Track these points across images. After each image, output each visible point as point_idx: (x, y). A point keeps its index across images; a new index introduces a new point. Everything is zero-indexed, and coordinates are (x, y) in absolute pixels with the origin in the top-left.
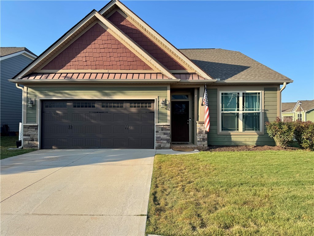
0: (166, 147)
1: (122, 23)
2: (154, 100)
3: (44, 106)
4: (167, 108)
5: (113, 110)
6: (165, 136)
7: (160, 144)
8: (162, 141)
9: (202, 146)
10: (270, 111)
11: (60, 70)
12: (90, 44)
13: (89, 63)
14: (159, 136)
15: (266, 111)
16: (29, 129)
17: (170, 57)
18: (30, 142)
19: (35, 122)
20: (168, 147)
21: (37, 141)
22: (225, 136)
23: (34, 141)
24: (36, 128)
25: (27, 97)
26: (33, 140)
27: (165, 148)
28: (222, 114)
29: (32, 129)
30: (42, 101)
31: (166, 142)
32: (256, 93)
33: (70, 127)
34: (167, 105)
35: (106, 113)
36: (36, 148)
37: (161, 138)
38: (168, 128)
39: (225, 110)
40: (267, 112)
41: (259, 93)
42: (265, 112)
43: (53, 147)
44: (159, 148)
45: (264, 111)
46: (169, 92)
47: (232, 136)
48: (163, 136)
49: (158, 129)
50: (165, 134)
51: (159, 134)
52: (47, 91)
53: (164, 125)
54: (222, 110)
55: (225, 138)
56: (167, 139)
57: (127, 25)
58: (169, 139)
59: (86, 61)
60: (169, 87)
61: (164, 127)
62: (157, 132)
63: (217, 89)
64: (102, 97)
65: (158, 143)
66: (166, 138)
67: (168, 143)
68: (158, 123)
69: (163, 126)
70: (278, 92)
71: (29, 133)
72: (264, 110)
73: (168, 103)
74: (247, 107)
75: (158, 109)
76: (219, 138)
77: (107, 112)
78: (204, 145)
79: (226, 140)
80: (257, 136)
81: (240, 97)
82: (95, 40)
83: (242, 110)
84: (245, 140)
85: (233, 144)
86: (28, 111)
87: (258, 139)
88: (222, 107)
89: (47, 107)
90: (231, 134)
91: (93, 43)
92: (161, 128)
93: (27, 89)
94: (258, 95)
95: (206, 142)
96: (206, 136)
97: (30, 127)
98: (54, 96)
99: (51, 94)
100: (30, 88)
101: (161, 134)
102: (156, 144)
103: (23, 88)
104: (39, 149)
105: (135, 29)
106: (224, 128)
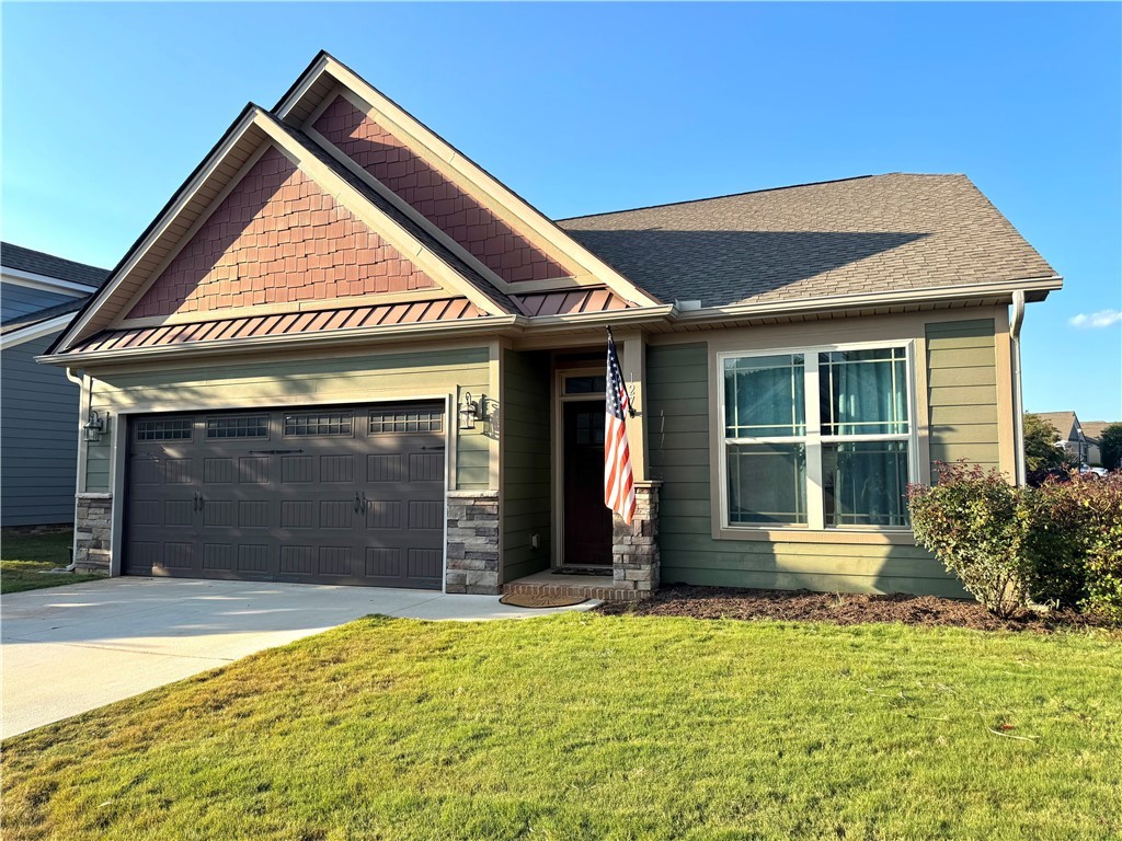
0: (485, 587)
1: (354, 135)
2: (443, 400)
3: (135, 435)
4: (490, 429)
5: (322, 442)
6: (481, 541)
7: (461, 572)
8: (468, 562)
9: (631, 585)
10: (964, 433)
11: (172, 316)
12: (251, 221)
13: (246, 285)
14: (458, 540)
15: (939, 430)
16: (91, 511)
17: (511, 232)
18: (91, 551)
19: (106, 487)
20: (490, 587)
21: (108, 549)
22: (746, 548)
23: (100, 548)
24: (107, 505)
25: (90, 407)
26: (98, 547)
27: (479, 590)
28: (730, 448)
29: (98, 511)
30: (130, 419)
31: (480, 564)
32: (885, 353)
33: (199, 504)
34: (488, 417)
35: (299, 454)
36: (105, 571)
37: (467, 548)
38: (492, 507)
39: (742, 434)
40: (946, 436)
41: (900, 352)
42: (939, 438)
43: (155, 569)
44: (460, 587)
45: (926, 433)
46: (494, 366)
47: (777, 549)
48: (474, 542)
49: (456, 516)
50: (479, 532)
51: (460, 532)
52: (140, 388)
53: (476, 499)
54: (730, 434)
55: (748, 556)
56: (487, 553)
57: (369, 139)
58: (494, 554)
59: (239, 279)
60: (495, 348)
61: (477, 503)
62: (452, 523)
63: (705, 345)
64: (284, 398)
65: (454, 567)
66: (481, 549)
67: (492, 569)
68: (457, 488)
69: (472, 502)
70: (1001, 340)
71: (91, 523)
72: (930, 427)
73: (491, 410)
74: (853, 414)
75: (458, 436)
76: (719, 556)
77: (301, 451)
78: (636, 582)
79: (750, 566)
80: (885, 550)
81: (806, 374)
82: (264, 204)
83: (819, 429)
84: (840, 567)
85: (782, 583)
86: (90, 453)
87: (886, 566)
88: (729, 421)
89: (142, 437)
90: (772, 540)
91: (259, 215)
92: (469, 508)
93: (91, 382)
94: (893, 360)
95: (646, 569)
96: (646, 544)
97: (94, 505)
98: (157, 400)
99: (150, 392)
100: (98, 378)
101: (468, 531)
102: (447, 575)
103: (82, 379)
104: (113, 577)
105: (395, 148)
106: (742, 510)
